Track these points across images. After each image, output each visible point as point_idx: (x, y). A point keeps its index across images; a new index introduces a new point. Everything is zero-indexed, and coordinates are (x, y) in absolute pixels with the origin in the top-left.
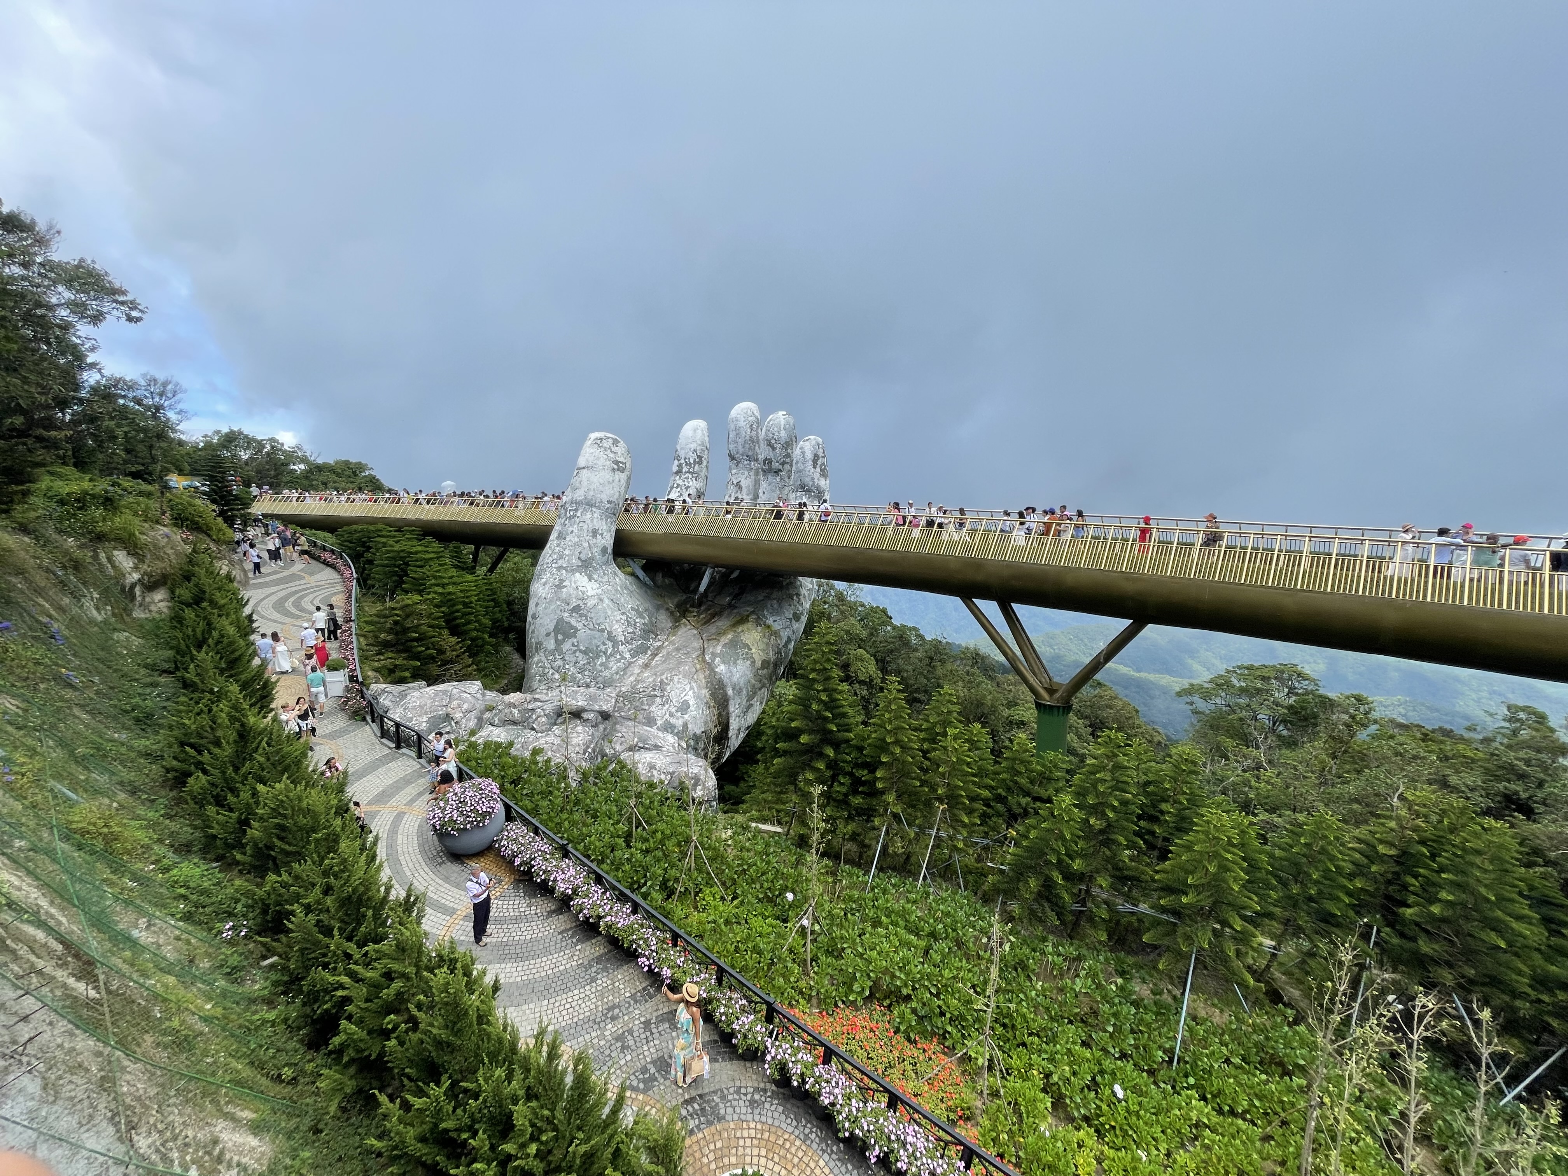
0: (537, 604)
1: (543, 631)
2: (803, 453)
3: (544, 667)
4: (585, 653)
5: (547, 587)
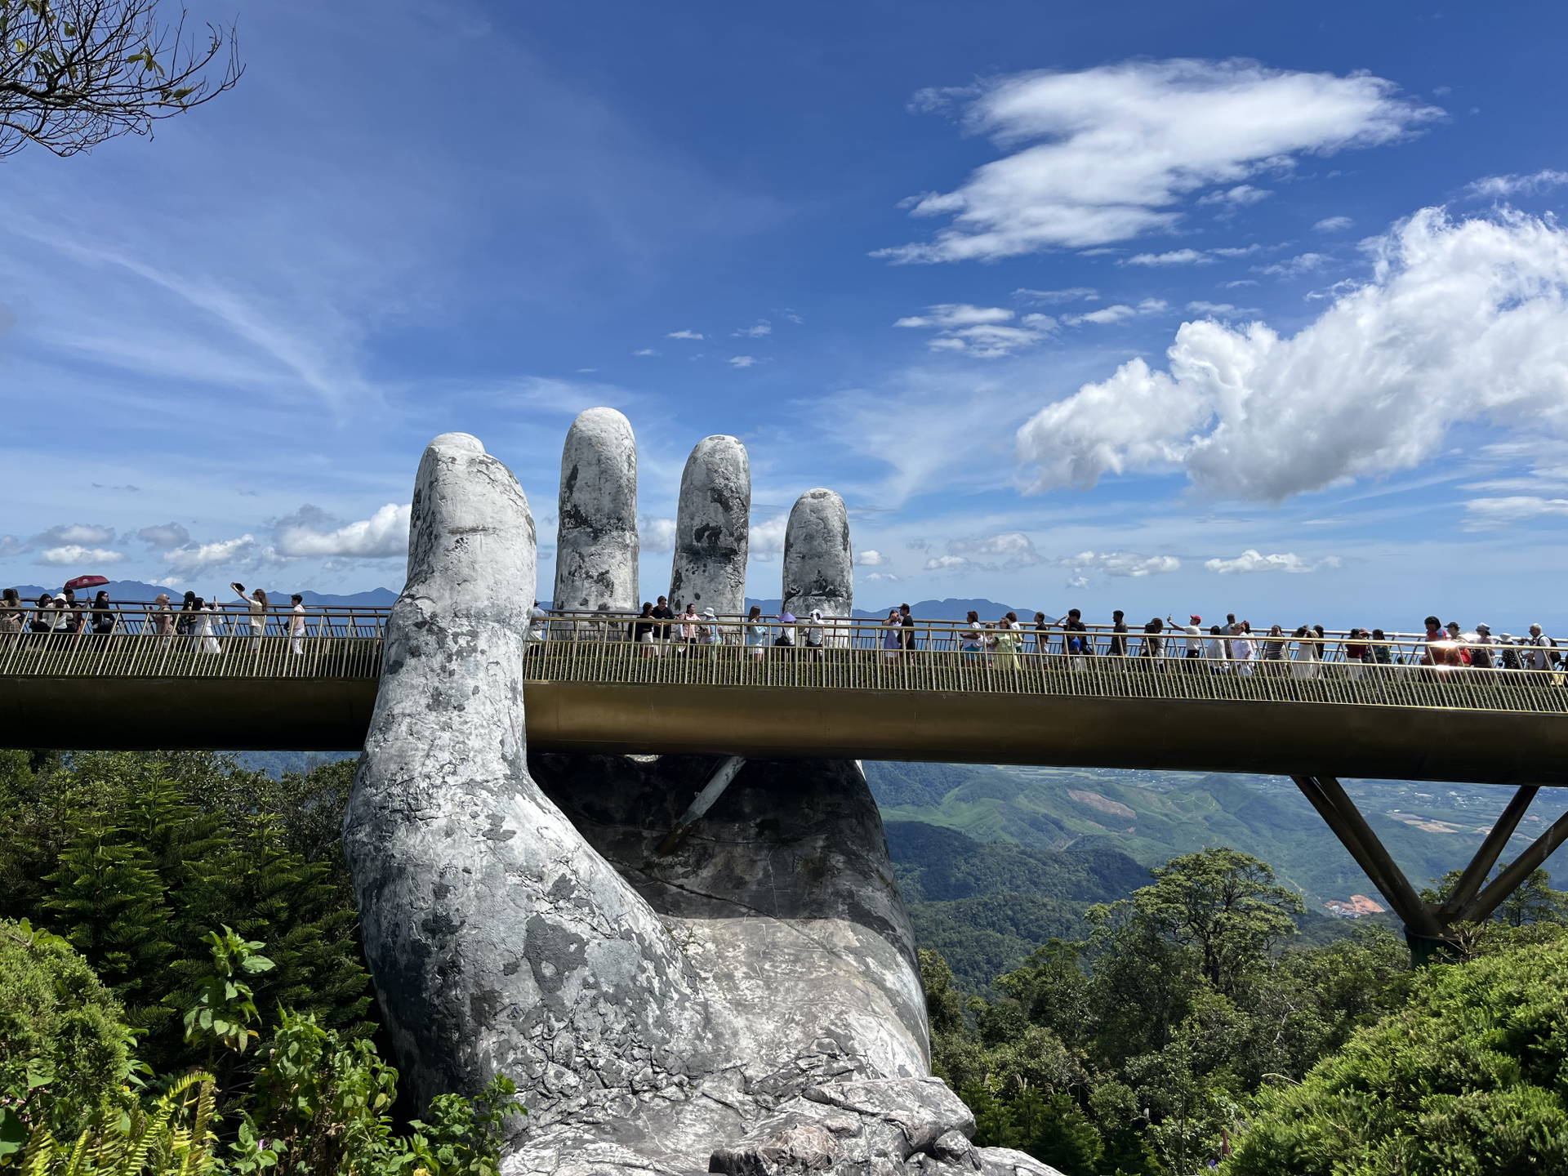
1: (494, 961)
5: (460, 838)
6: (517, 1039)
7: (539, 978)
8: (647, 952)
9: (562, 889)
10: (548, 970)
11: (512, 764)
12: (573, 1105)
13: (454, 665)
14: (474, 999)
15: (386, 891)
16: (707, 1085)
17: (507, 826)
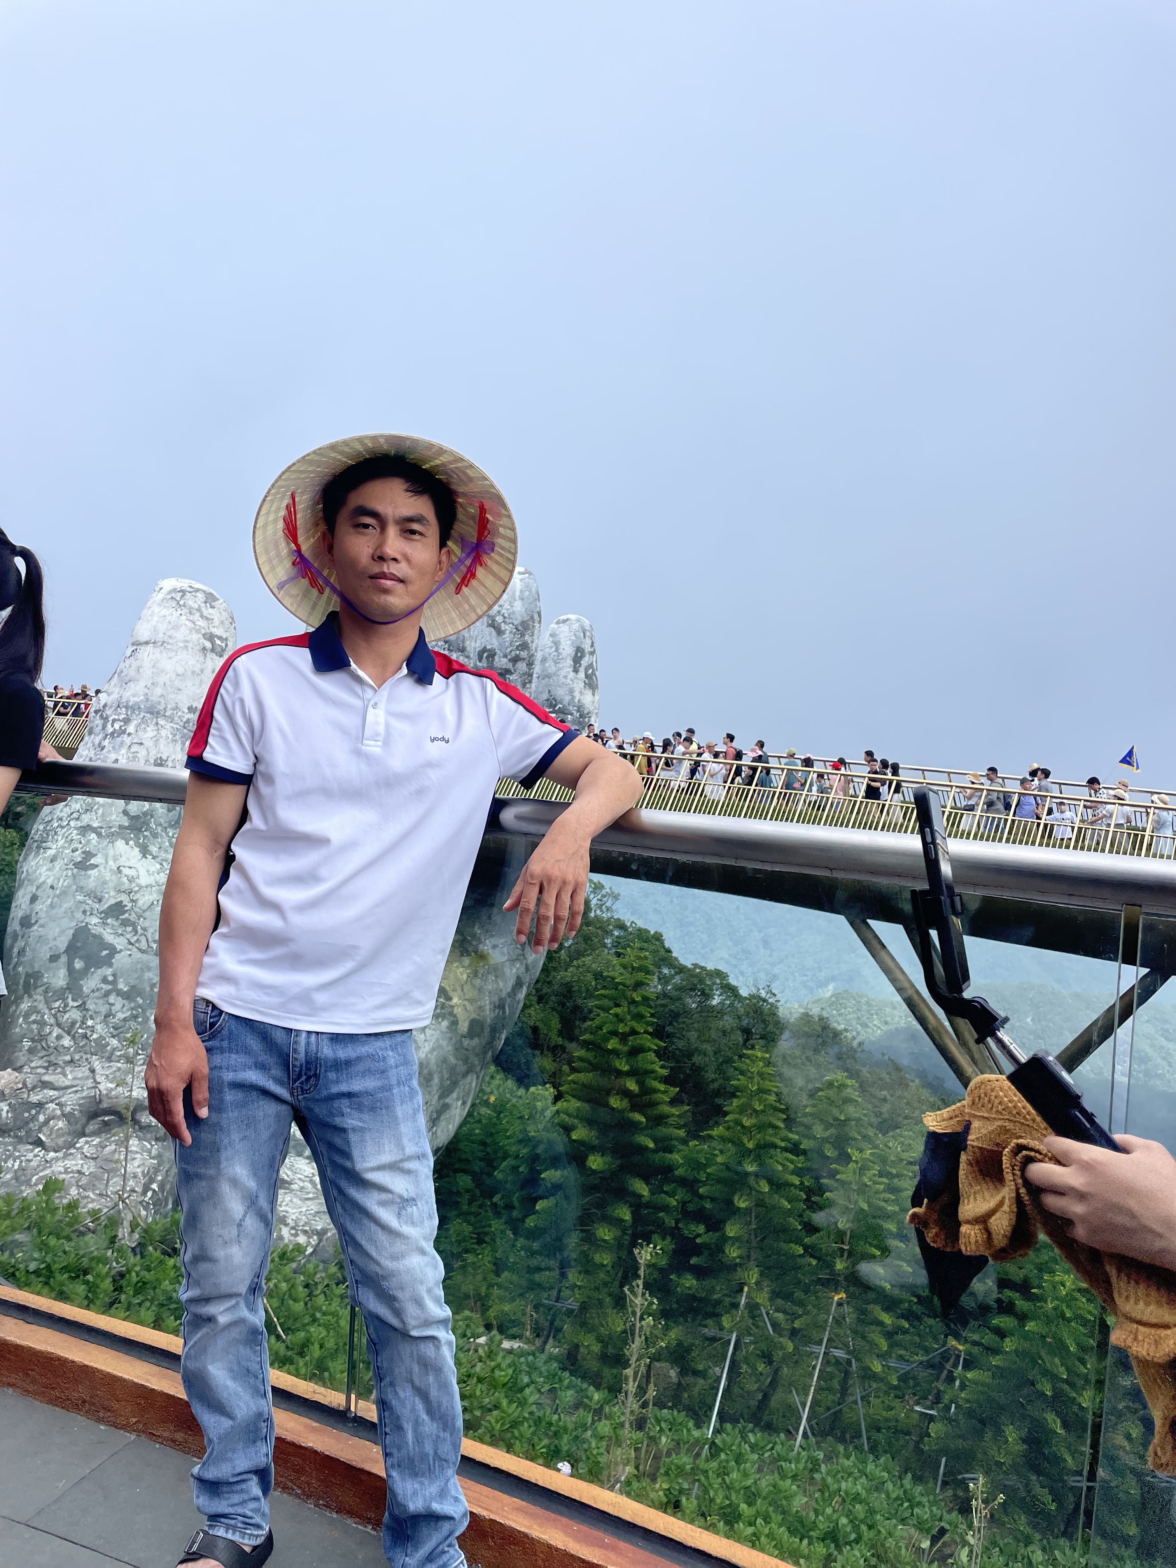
0: (34, 899)
1: (45, 953)
2: (557, 644)
3: (42, 1023)
4: (127, 996)
5: (58, 864)
7: (71, 969)
9: (117, 909)
10: (78, 964)
13: (106, 743)
17: (93, 861)
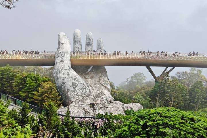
6: (71, 93)
7: (73, 88)
8: (84, 85)
9: (75, 79)
10: (74, 87)
11: (69, 67)
12: (77, 99)
13: (63, 57)
14: (67, 90)
15: (58, 80)
16: (90, 96)
17: (69, 73)
